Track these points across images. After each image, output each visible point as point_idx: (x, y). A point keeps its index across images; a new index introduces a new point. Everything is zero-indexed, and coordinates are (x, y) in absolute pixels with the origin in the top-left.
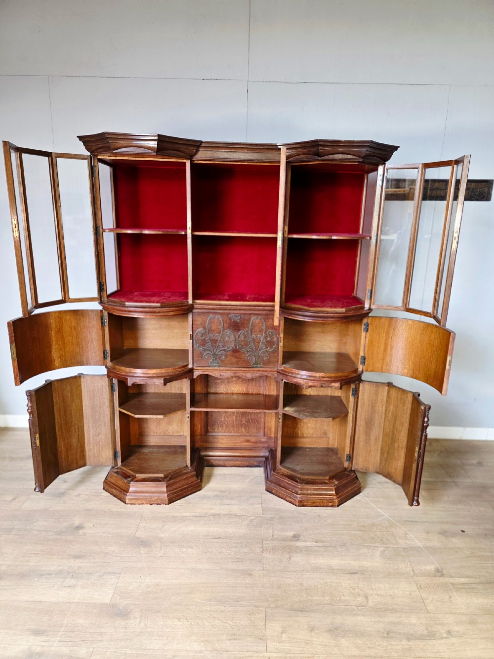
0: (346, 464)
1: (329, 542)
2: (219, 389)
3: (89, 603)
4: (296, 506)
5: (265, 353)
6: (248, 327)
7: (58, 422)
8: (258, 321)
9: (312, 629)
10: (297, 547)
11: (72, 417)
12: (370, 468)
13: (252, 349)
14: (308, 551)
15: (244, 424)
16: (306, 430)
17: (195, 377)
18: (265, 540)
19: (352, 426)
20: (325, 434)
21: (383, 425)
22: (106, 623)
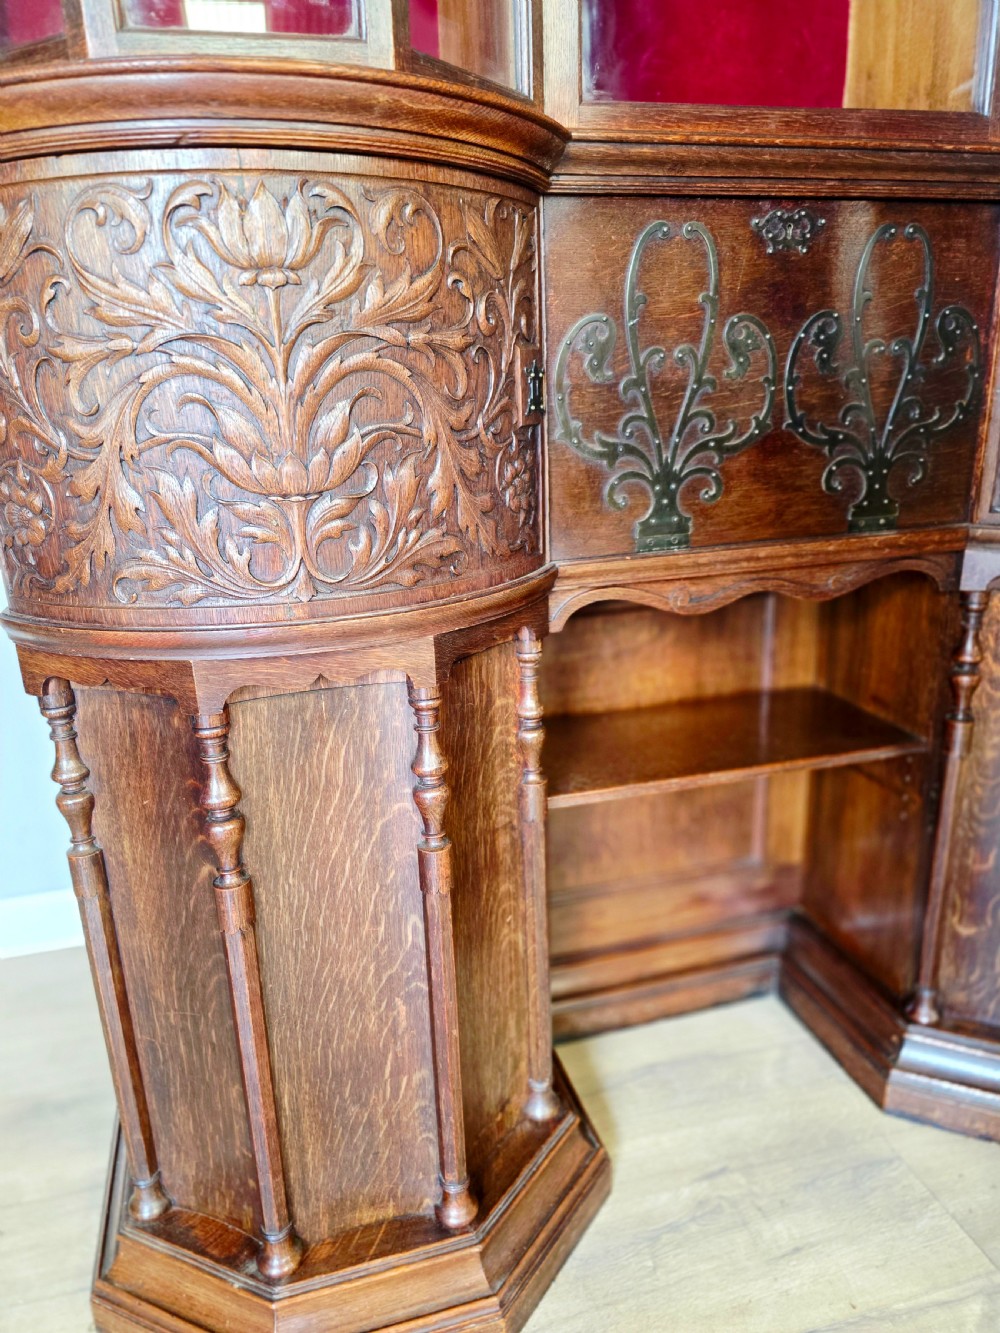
5: (918, 448)
8: (899, 248)
13: (858, 425)
15: (685, 831)
17: (558, 624)
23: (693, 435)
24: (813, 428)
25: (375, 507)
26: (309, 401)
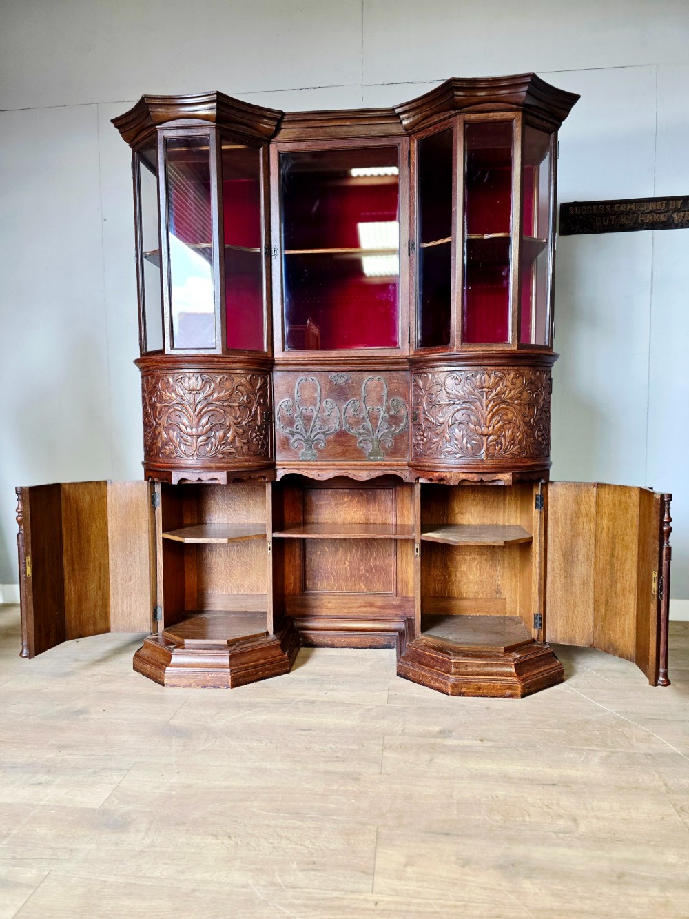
0: (535, 633)
1: (504, 742)
2: (323, 516)
3: (65, 807)
4: (448, 694)
5: (388, 437)
6: (360, 395)
7: (67, 551)
8: (375, 382)
9: (465, 862)
10: (445, 746)
11: (90, 546)
12: (578, 638)
13: (367, 430)
14: (465, 752)
15: (364, 575)
16: (466, 586)
17: (278, 479)
18: (389, 735)
19: (540, 563)
20: (498, 592)
21: (593, 555)
22: (85, 836)
23: (316, 430)
24: (352, 429)
25: (213, 440)
26: (200, 416)
